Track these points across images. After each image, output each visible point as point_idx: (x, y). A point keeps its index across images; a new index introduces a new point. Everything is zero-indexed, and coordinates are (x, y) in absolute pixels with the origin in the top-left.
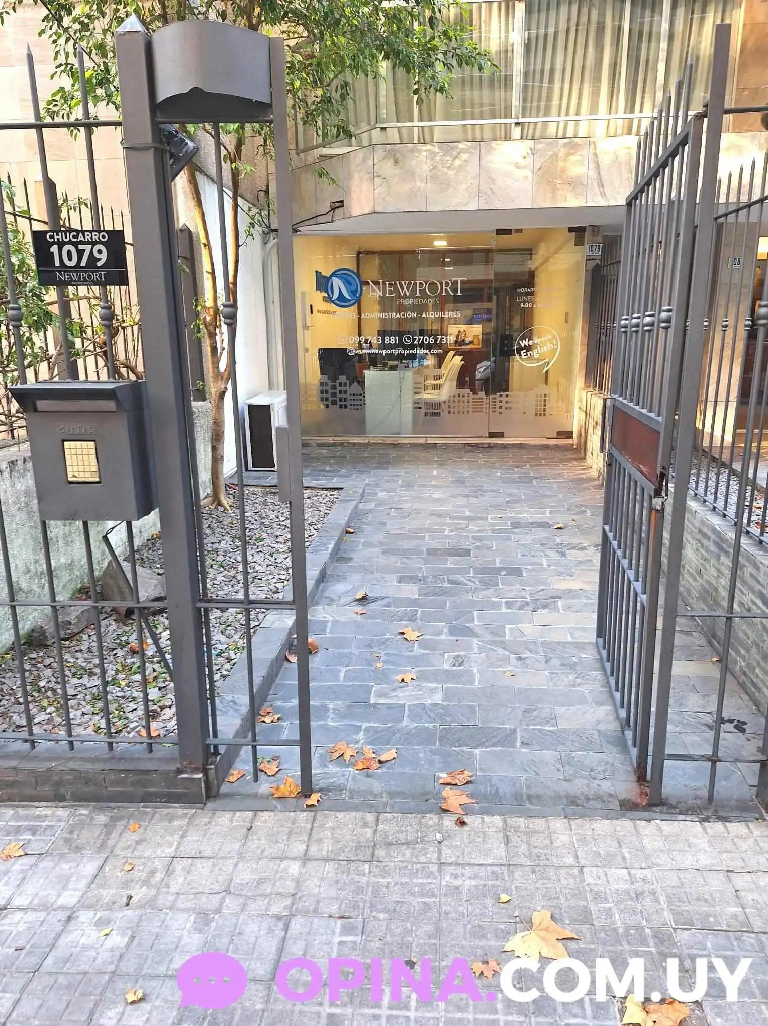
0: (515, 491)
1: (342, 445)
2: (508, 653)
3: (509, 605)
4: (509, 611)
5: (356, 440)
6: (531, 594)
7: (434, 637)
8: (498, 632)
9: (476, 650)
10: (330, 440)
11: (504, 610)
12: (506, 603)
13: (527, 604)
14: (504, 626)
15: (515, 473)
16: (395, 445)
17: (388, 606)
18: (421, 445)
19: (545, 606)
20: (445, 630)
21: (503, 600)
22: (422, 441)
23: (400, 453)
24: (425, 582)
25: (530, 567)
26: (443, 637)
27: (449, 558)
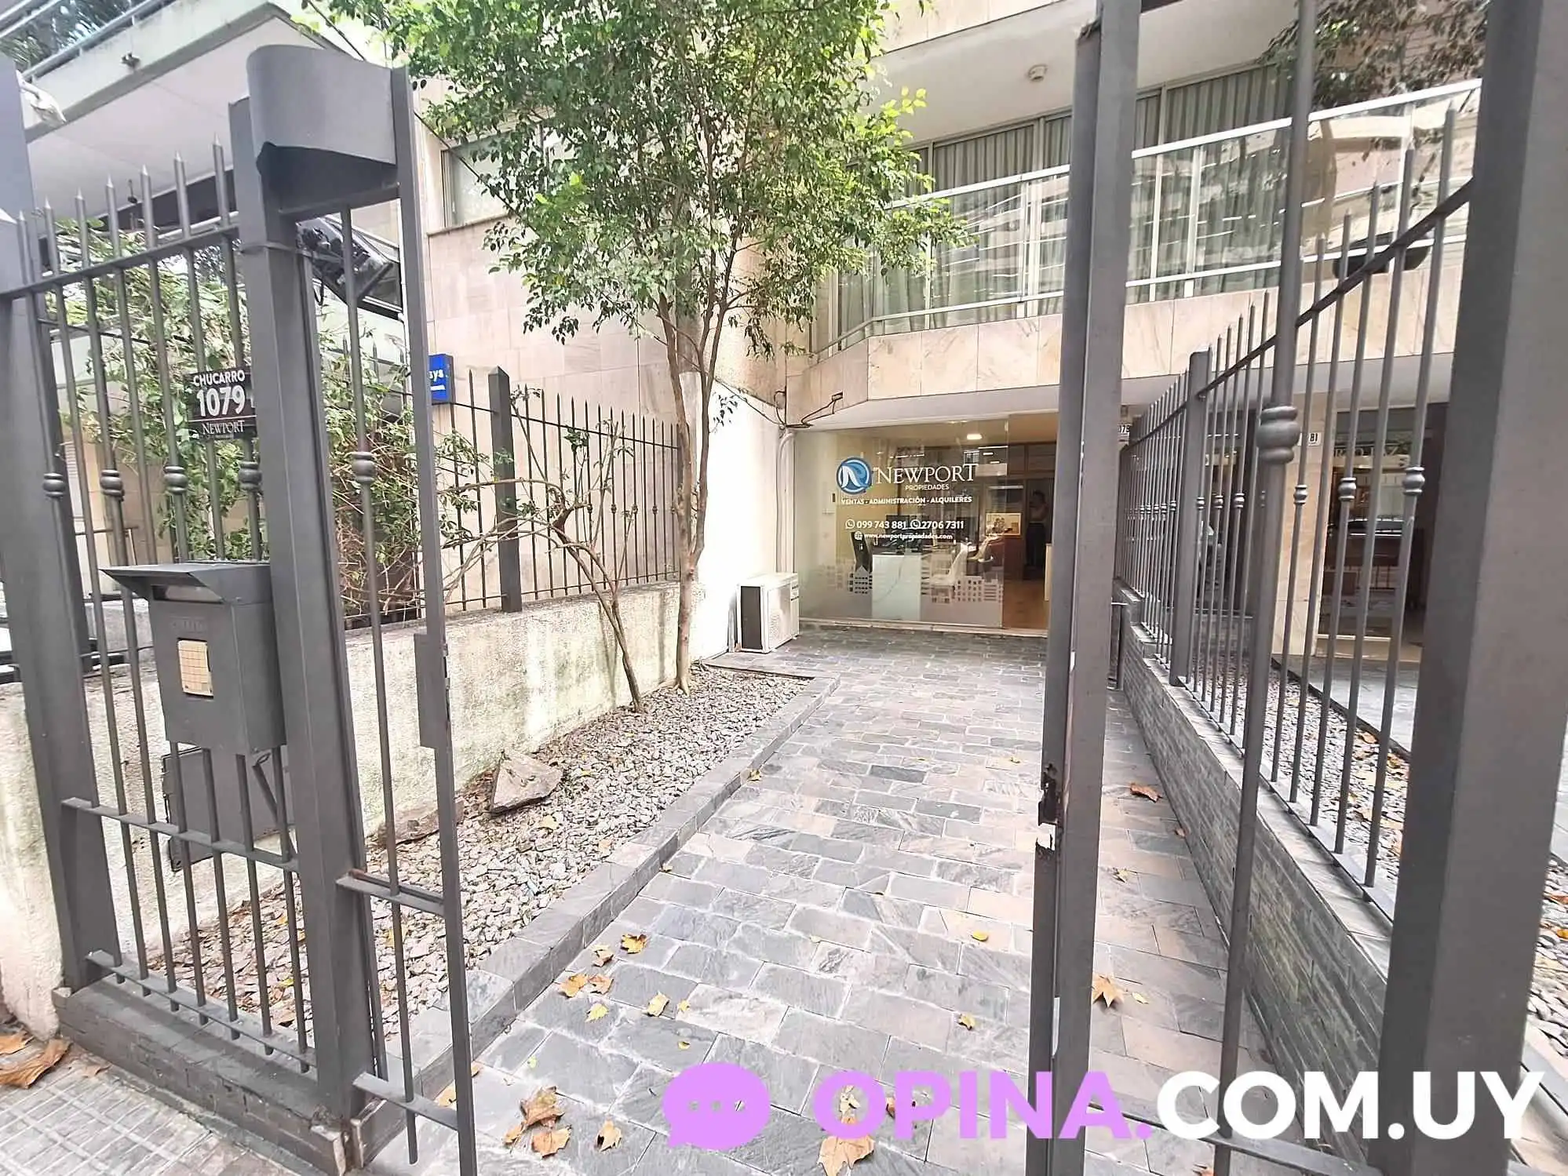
0: (1013, 696)
1: (844, 628)
2: (910, 960)
3: (943, 869)
4: (940, 879)
5: (860, 624)
6: (981, 855)
7: (821, 909)
8: (909, 916)
9: (866, 945)
10: (833, 623)
11: (934, 877)
12: (941, 865)
13: (969, 871)
14: (922, 907)
15: (1023, 673)
16: (899, 632)
17: (785, 846)
18: (926, 632)
19: (994, 880)
20: (841, 901)
21: (939, 860)
22: (928, 628)
23: (899, 640)
24: (849, 816)
25: (992, 810)
26: (831, 911)
27: (895, 781)
